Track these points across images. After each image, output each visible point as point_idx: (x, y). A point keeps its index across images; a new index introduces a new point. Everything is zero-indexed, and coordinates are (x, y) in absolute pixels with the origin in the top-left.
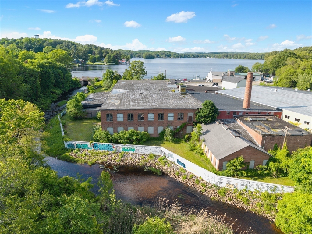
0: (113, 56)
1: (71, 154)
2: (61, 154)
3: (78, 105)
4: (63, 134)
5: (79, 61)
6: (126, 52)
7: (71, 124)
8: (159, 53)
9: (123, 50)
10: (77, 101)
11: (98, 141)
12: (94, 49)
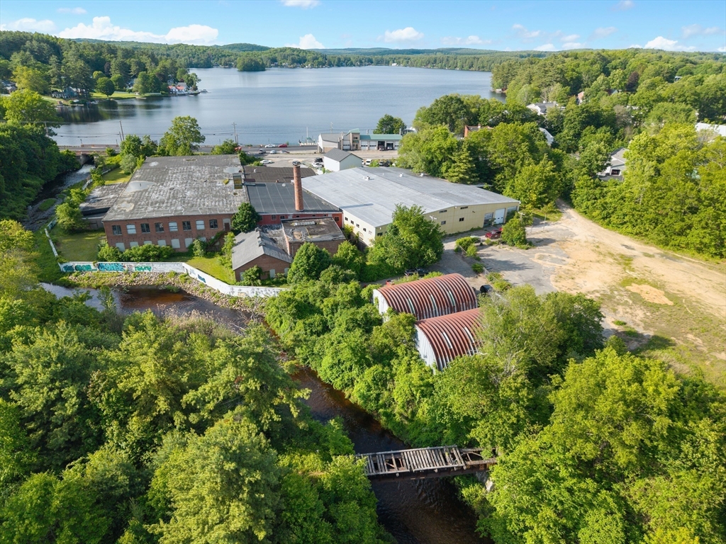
0: (155, 76)
1: (70, 278)
2: (56, 279)
3: (73, 213)
4: (56, 254)
5: (73, 93)
6: (194, 50)
7: (66, 241)
8: (276, 55)
9: (187, 46)
10: (72, 205)
11: (106, 261)
12: (107, 56)
